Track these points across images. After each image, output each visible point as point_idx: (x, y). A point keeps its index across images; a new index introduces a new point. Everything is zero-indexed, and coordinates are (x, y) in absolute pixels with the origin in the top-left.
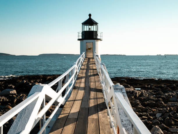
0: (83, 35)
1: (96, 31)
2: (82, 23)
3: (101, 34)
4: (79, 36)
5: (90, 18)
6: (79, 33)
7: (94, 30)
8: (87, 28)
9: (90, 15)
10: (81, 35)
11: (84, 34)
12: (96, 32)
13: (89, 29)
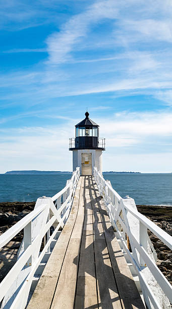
1: (96, 136)
2: (77, 126)
3: (104, 141)
4: (71, 144)
5: (87, 118)
6: (71, 139)
7: (94, 136)
8: (82, 133)
9: (87, 114)
10: (74, 142)
11: (78, 141)
12: (96, 138)
13: (86, 134)
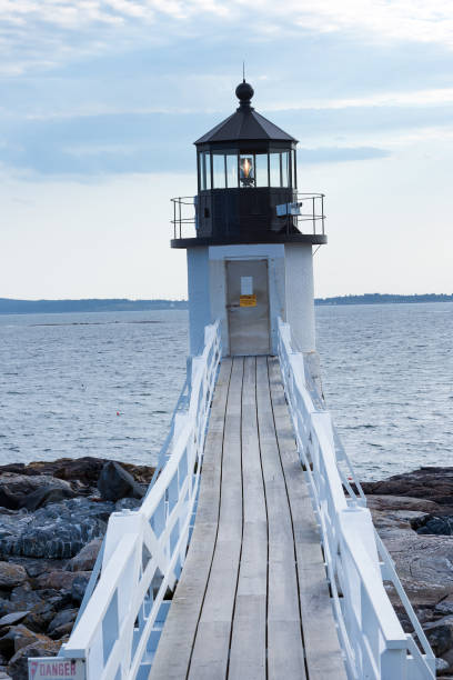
0: (207, 215)
1: (286, 185)
2: (197, 144)
5: (245, 109)
7: (275, 184)
9: (245, 92)
11: (209, 207)
13: (242, 177)
